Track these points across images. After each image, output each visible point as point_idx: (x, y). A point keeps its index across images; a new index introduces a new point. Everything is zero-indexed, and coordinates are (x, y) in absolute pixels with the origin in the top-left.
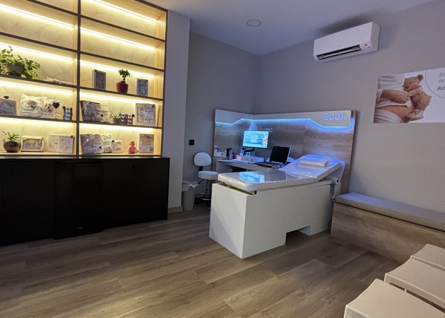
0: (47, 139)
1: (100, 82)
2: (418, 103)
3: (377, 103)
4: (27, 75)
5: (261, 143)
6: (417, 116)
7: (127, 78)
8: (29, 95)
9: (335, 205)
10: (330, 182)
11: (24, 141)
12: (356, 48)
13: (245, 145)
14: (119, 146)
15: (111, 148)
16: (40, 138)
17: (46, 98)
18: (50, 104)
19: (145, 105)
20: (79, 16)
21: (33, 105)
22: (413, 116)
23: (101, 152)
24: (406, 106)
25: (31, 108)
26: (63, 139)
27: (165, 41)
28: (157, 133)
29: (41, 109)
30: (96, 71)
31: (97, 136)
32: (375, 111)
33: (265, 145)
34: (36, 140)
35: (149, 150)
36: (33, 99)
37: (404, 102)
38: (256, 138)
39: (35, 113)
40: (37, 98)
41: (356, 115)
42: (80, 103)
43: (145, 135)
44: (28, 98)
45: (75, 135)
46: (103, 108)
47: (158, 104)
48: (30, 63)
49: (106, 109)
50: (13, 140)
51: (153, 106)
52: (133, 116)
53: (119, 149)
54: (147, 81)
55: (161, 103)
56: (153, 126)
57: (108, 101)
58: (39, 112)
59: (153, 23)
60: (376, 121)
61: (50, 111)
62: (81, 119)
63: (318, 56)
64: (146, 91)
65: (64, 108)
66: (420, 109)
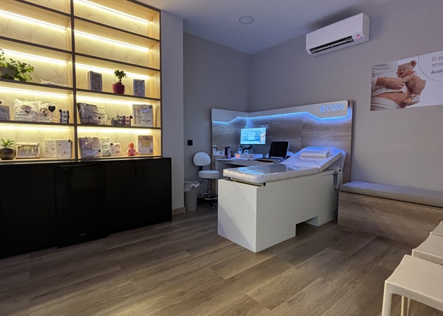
0: (43, 145)
1: (96, 84)
2: (414, 88)
3: (372, 91)
4: (20, 78)
5: (258, 140)
6: (414, 100)
7: (123, 79)
8: (22, 99)
9: (340, 194)
10: (333, 172)
11: (19, 147)
12: (348, 39)
13: (242, 142)
14: (118, 149)
15: (110, 151)
16: (36, 144)
17: (40, 102)
18: (45, 109)
19: (142, 106)
20: (71, 18)
21: (27, 110)
22: (409, 100)
23: (101, 155)
24: (402, 92)
25: (25, 113)
26: (60, 143)
27: (160, 41)
28: (155, 134)
29: (36, 114)
30: (91, 72)
31: (95, 139)
32: (372, 99)
33: (263, 141)
34: (31, 146)
35: (148, 152)
36: (26, 103)
37: (400, 88)
38: (254, 135)
39: (30, 117)
40: (31, 102)
41: (352, 104)
42: (77, 105)
43: (143, 136)
44: (21, 103)
45: (73, 139)
46: (100, 111)
47: (156, 105)
48: (23, 65)
49: (103, 111)
50: (7, 147)
51: (151, 107)
52: (131, 117)
53: (118, 152)
54: (144, 81)
55: (158, 104)
56: (151, 126)
57: (105, 103)
58: (34, 117)
59: (146, 24)
60: (373, 108)
61: (45, 115)
62: (79, 122)
63: (311, 50)
64: (143, 91)
65: (60, 111)
66: (416, 93)
